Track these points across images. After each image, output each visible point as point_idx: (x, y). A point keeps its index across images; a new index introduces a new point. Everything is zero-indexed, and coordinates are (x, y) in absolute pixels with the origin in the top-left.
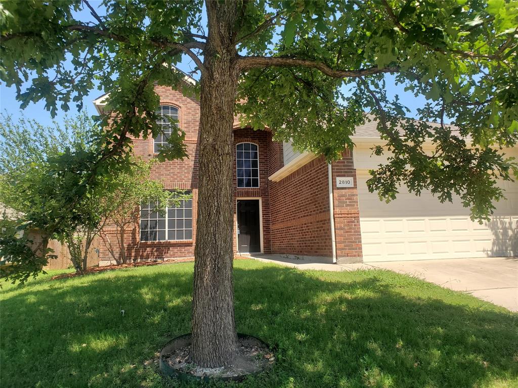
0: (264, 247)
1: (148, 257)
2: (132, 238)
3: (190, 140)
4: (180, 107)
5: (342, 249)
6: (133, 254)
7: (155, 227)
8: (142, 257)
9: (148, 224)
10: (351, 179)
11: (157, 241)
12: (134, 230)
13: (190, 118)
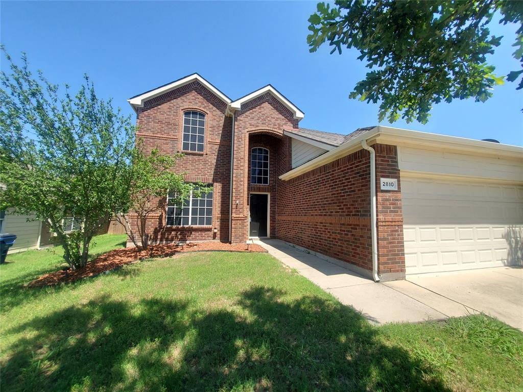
0: (270, 233)
1: (172, 240)
2: (159, 223)
3: (214, 141)
4: (207, 114)
5: (386, 263)
6: (159, 237)
7: (180, 214)
8: (167, 240)
9: (174, 211)
10: (394, 181)
11: (181, 226)
12: (161, 216)
13: (215, 123)
